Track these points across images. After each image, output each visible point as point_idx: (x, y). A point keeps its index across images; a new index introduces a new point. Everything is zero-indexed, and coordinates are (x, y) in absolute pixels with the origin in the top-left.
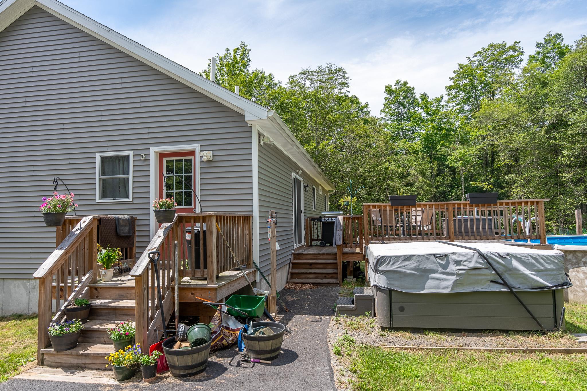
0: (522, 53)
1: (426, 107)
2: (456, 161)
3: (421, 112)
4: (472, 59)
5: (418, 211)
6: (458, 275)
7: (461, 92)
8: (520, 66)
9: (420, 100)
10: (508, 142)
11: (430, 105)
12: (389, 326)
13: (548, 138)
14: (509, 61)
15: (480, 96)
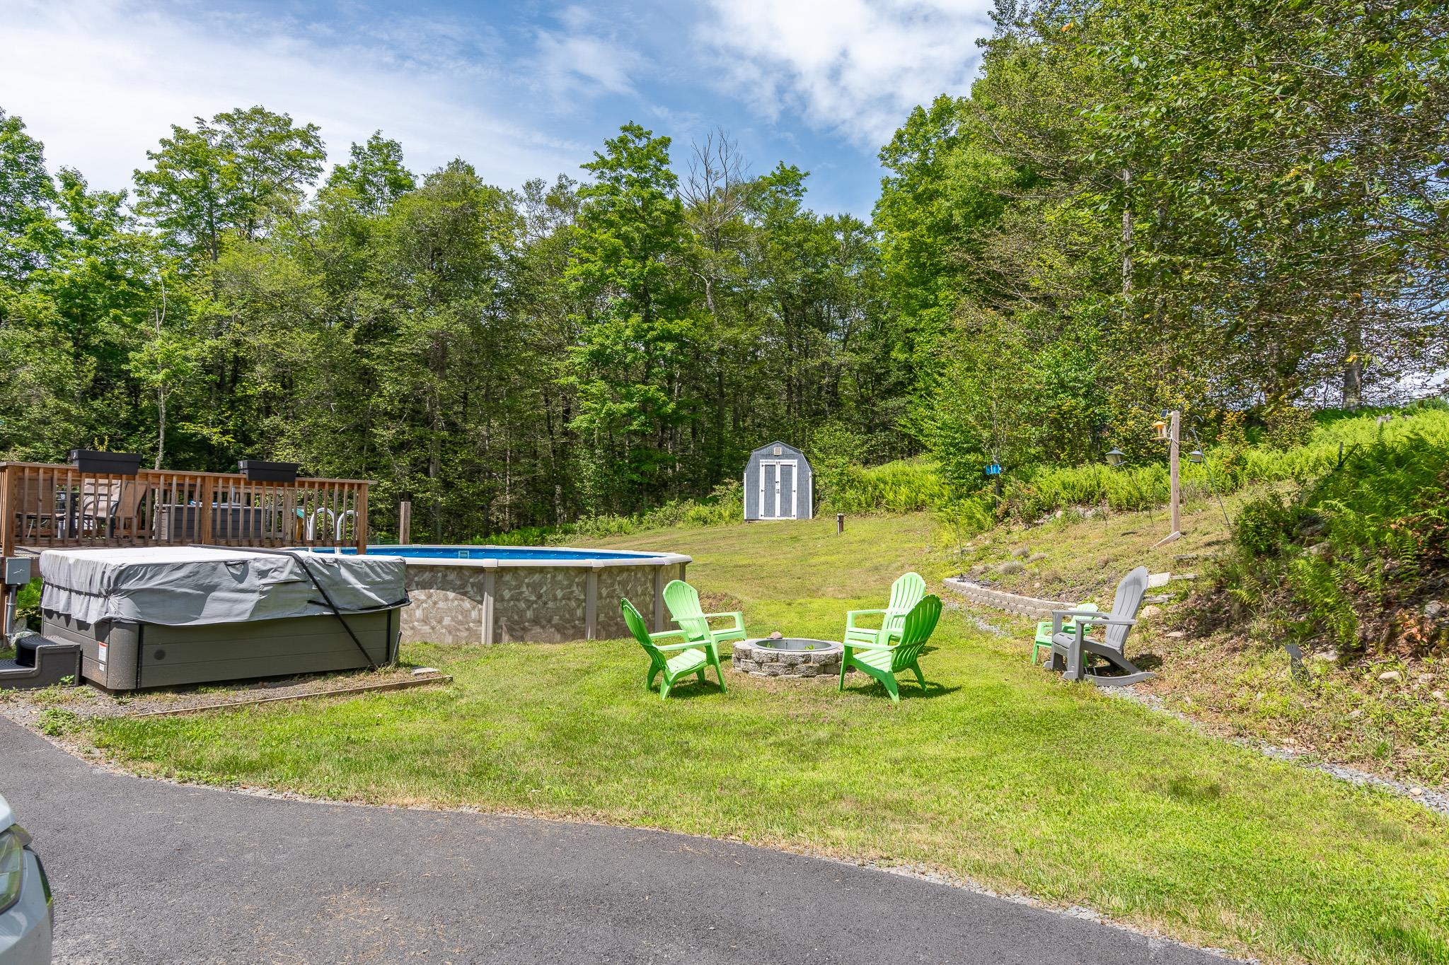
0: (323, 156)
1: (78, 209)
2: (153, 364)
3: (60, 219)
4: (209, 125)
5: (101, 485)
6: (262, 593)
7: (174, 197)
8: (316, 181)
9: (58, 186)
10: (277, 345)
11: (91, 206)
12: (134, 687)
13: (356, 352)
14: (295, 161)
15: (220, 220)
